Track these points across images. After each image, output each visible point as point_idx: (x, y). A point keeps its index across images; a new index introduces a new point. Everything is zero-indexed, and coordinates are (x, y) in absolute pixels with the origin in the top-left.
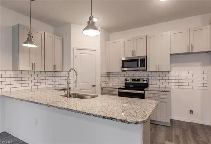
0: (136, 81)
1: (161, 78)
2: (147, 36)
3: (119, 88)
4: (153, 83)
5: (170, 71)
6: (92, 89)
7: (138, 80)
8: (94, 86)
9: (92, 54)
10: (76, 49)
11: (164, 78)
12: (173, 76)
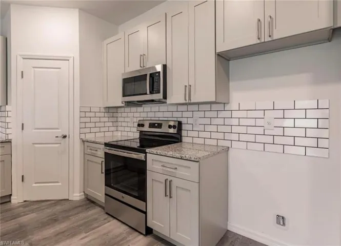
0: (156, 127)
1: (207, 121)
2: (166, 14)
3: (106, 145)
4: (191, 134)
5: (228, 103)
6: (60, 143)
7: (160, 126)
8: (65, 137)
9: (60, 68)
10: (24, 59)
11: (215, 121)
12: (235, 114)
